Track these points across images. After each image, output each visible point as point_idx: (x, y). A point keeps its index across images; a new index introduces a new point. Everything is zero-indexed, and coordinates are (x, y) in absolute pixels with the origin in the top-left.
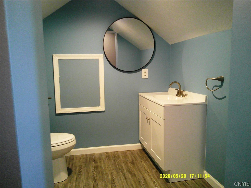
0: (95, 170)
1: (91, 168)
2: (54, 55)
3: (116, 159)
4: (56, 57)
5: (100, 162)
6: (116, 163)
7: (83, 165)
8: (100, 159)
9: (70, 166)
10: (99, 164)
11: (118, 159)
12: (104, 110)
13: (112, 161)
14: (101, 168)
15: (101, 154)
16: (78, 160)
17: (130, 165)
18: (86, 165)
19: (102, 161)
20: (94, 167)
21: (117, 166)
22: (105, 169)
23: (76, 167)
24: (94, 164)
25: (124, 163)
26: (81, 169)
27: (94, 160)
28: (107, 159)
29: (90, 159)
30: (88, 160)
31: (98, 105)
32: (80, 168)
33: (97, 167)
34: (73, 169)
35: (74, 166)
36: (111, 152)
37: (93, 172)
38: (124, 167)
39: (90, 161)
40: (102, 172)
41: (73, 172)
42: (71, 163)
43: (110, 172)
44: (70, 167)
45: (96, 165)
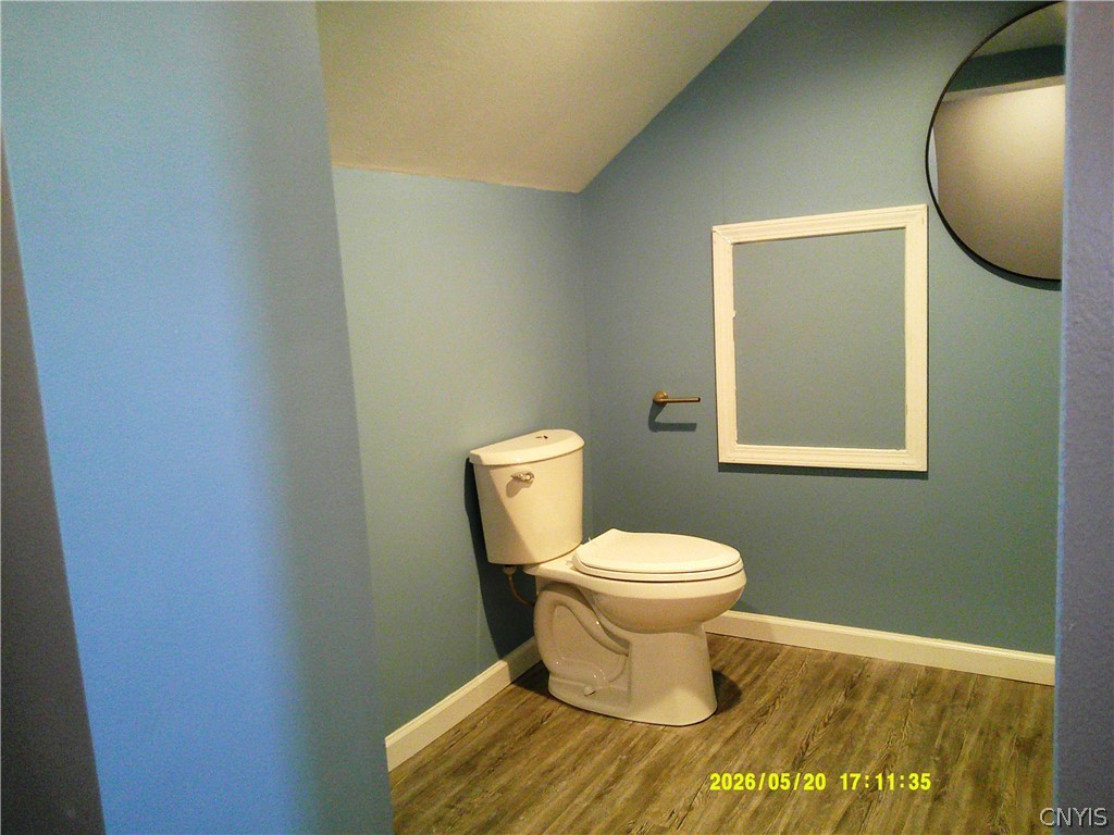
0: (825, 725)
1: (819, 710)
2: (715, 228)
3: (953, 707)
4: (723, 234)
5: (874, 699)
6: (943, 725)
7: (795, 690)
8: (880, 687)
9: (748, 679)
10: (861, 705)
11: (964, 710)
12: (925, 470)
13: (932, 710)
14: (857, 726)
15: (900, 669)
16: (787, 667)
17: (1005, 750)
18: (806, 692)
19: (884, 698)
20: (835, 711)
21: (940, 737)
22: (873, 733)
23: (764, 688)
24: (840, 699)
25: (981, 733)
26: (777, 702)
27: (853, 685)
28: (912, 696)
29: (836, 677)
30: (828, 678)
31: (897, 441)
32: (775, 699)
33: (843, 714)
34: (747, 696)
35: (759, 683)
36: (954, 673)
37: (814, 727)
38: (967, 750)
39: (831, 685)
40: (852, 738)
41: (740, 706)
42: (755, 670)
43: (887, 752)
44: (741, 686)
45: (848, 705)
